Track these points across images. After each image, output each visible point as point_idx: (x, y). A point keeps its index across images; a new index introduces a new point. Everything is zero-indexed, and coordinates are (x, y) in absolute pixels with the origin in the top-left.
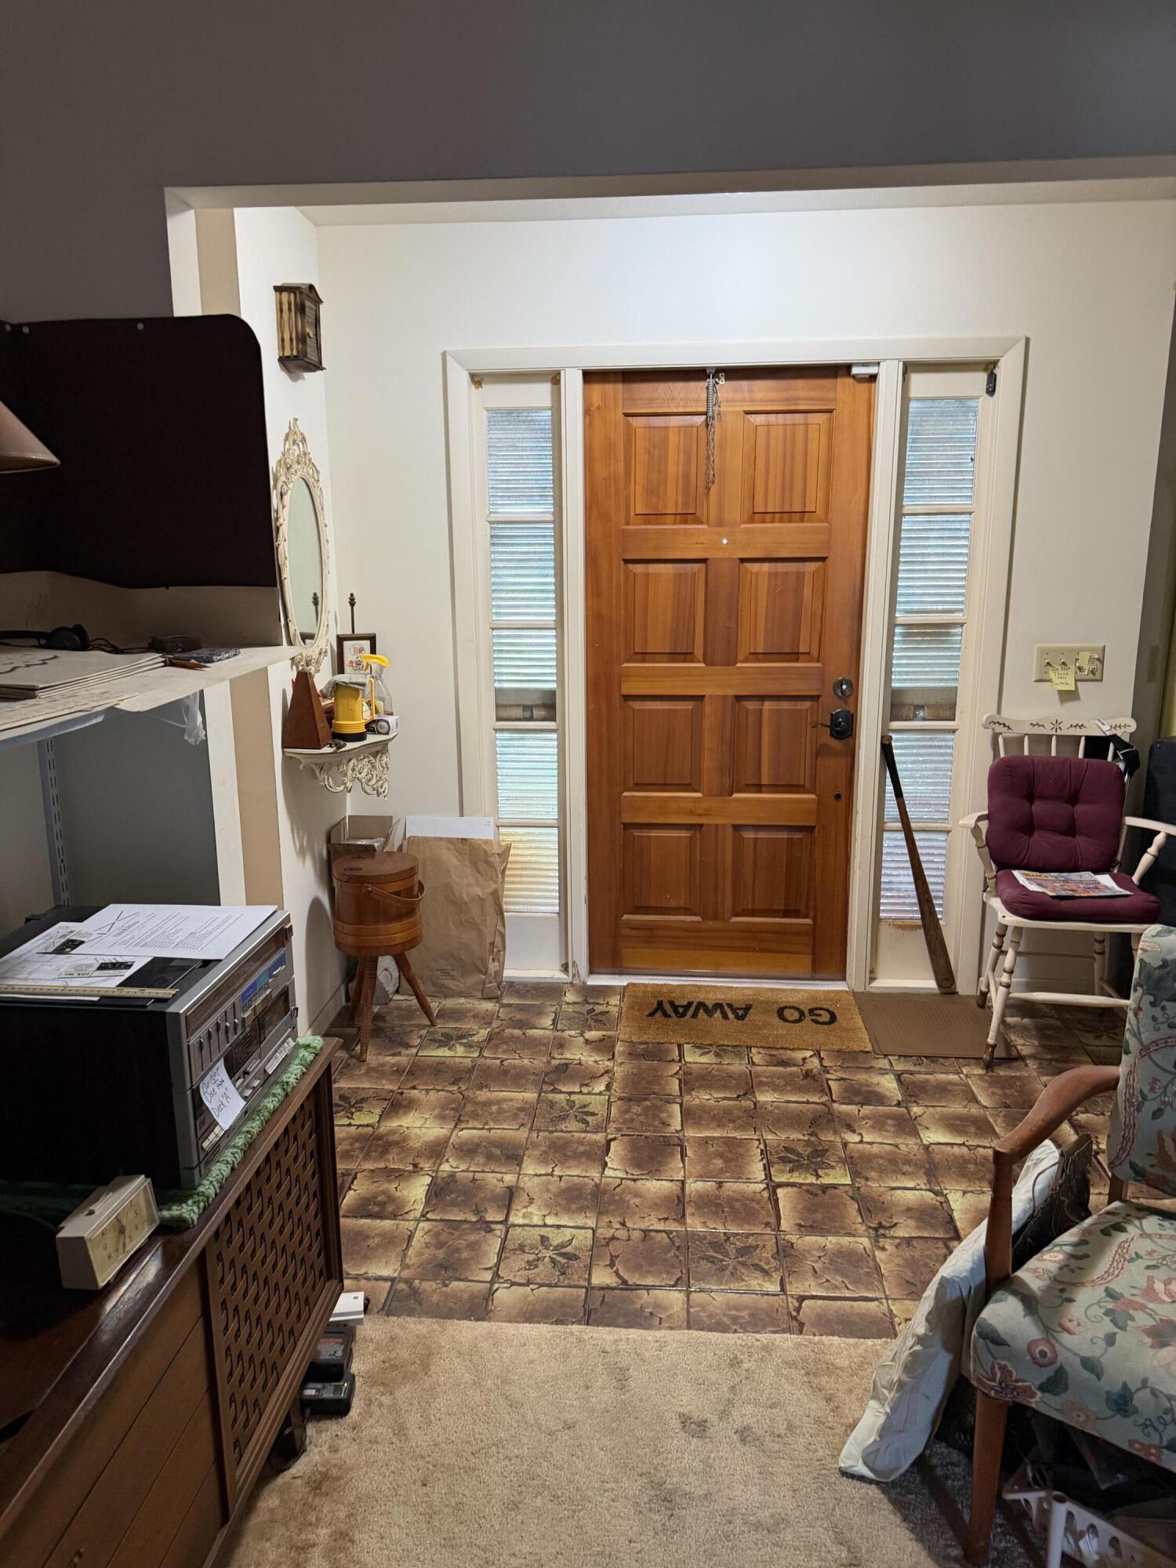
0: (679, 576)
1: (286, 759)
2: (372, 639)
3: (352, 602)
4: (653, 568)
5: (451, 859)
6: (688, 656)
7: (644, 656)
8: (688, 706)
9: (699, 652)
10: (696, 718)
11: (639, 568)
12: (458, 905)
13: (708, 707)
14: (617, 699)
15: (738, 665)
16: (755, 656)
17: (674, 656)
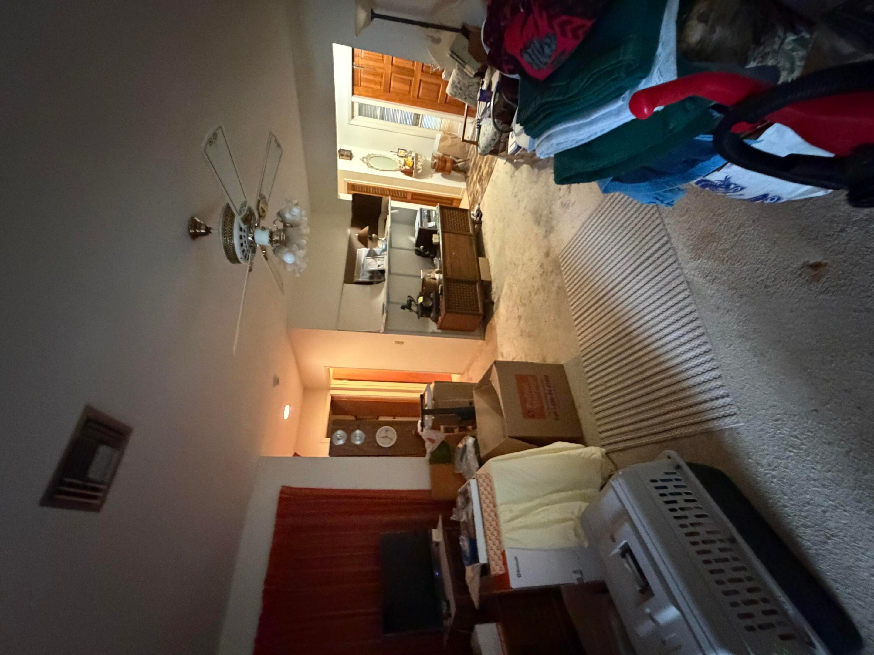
0: (394, 80)
1: (415, 177)
2: (399, 149)
3: (392, 152)
4: (392, 86)
5: (443, 144)
6: (411, 81)
7: (410, 92)
8: (422, 84)
9: (410, 78)
10: (425, 82)
11: (391, 89)
12: (452, 146)
13: (423, 79)
14: (418, 100)
15: (415, 69)
16: (413, 65)
17: (410, 85)
